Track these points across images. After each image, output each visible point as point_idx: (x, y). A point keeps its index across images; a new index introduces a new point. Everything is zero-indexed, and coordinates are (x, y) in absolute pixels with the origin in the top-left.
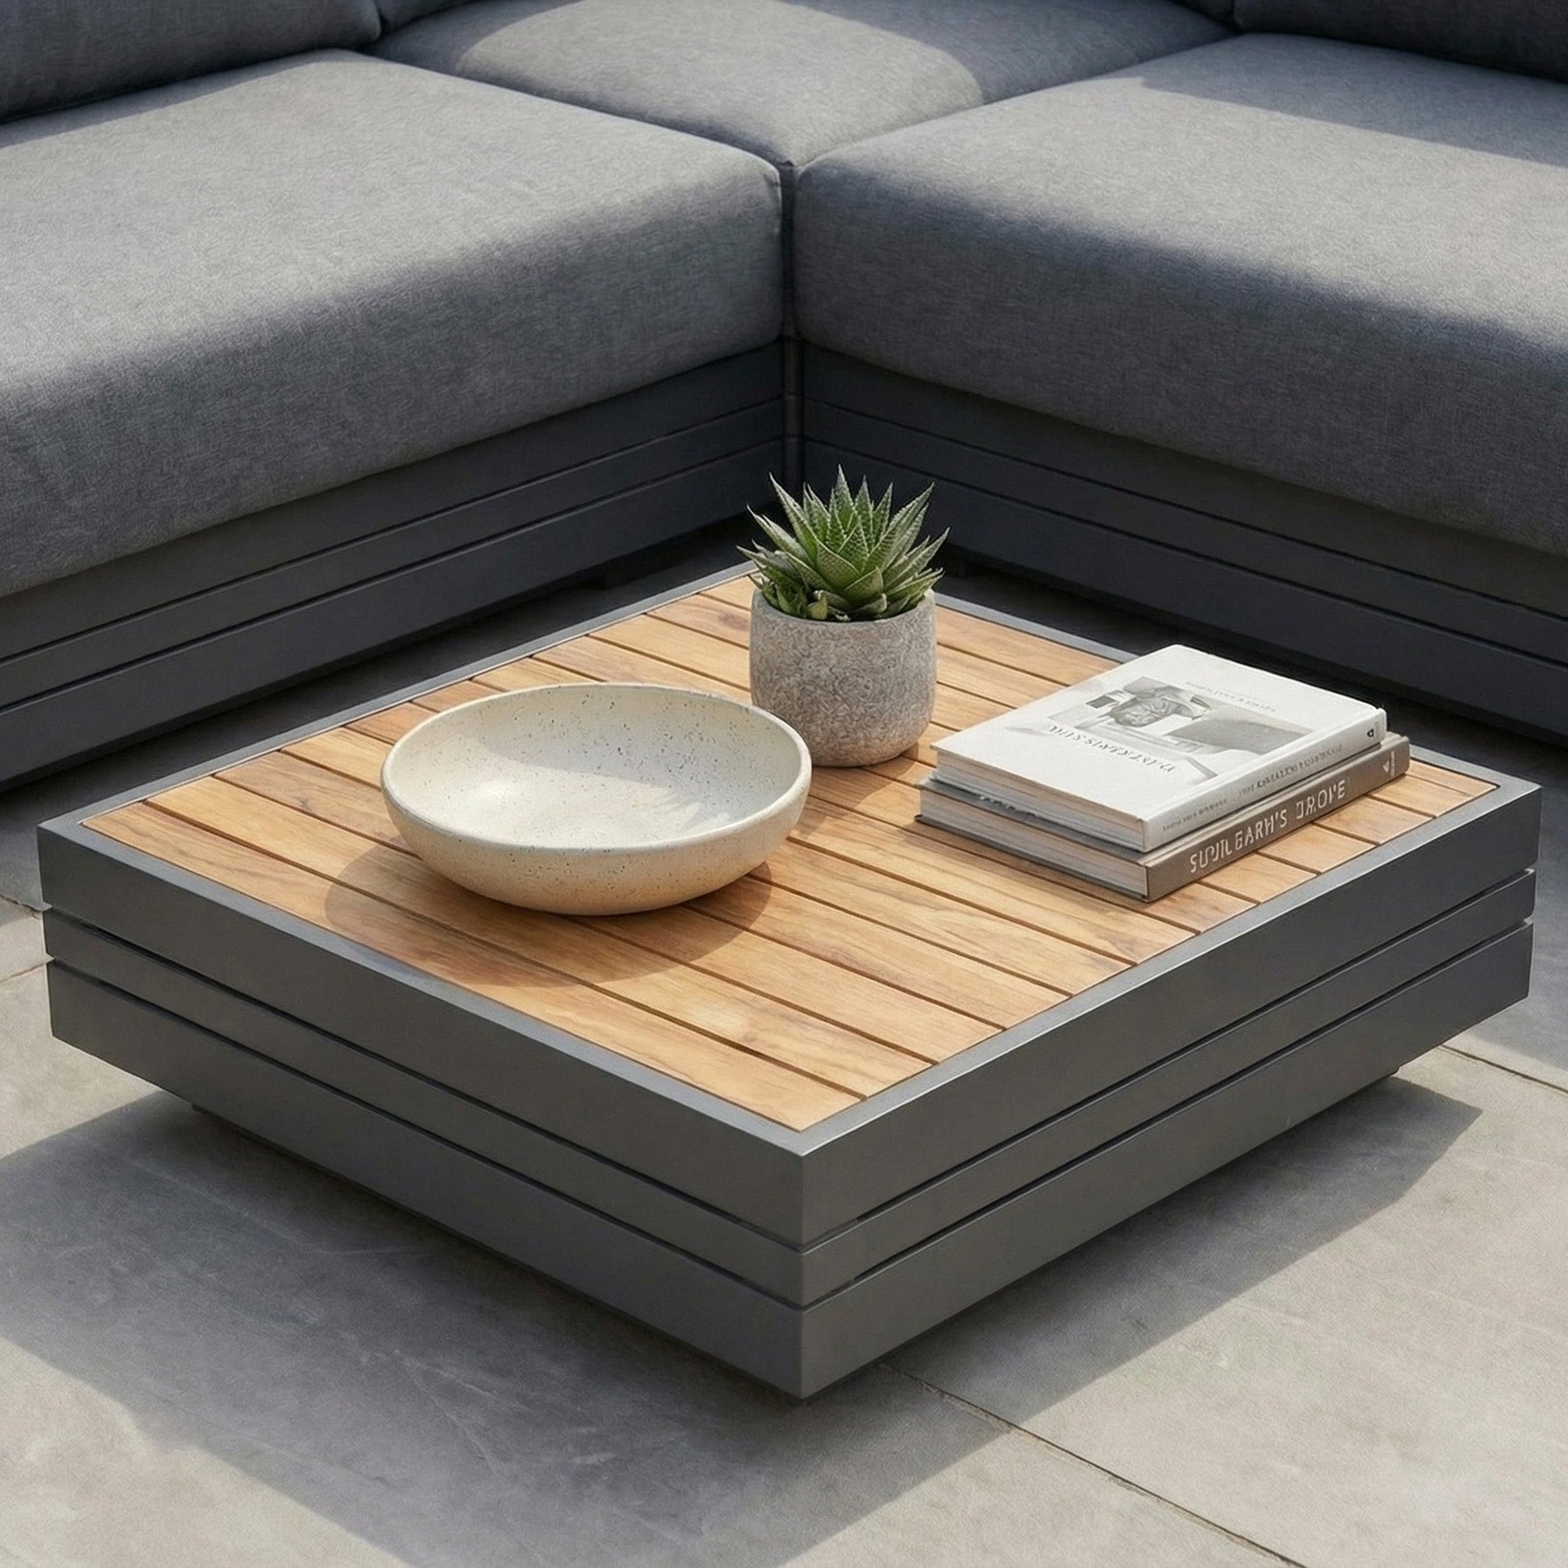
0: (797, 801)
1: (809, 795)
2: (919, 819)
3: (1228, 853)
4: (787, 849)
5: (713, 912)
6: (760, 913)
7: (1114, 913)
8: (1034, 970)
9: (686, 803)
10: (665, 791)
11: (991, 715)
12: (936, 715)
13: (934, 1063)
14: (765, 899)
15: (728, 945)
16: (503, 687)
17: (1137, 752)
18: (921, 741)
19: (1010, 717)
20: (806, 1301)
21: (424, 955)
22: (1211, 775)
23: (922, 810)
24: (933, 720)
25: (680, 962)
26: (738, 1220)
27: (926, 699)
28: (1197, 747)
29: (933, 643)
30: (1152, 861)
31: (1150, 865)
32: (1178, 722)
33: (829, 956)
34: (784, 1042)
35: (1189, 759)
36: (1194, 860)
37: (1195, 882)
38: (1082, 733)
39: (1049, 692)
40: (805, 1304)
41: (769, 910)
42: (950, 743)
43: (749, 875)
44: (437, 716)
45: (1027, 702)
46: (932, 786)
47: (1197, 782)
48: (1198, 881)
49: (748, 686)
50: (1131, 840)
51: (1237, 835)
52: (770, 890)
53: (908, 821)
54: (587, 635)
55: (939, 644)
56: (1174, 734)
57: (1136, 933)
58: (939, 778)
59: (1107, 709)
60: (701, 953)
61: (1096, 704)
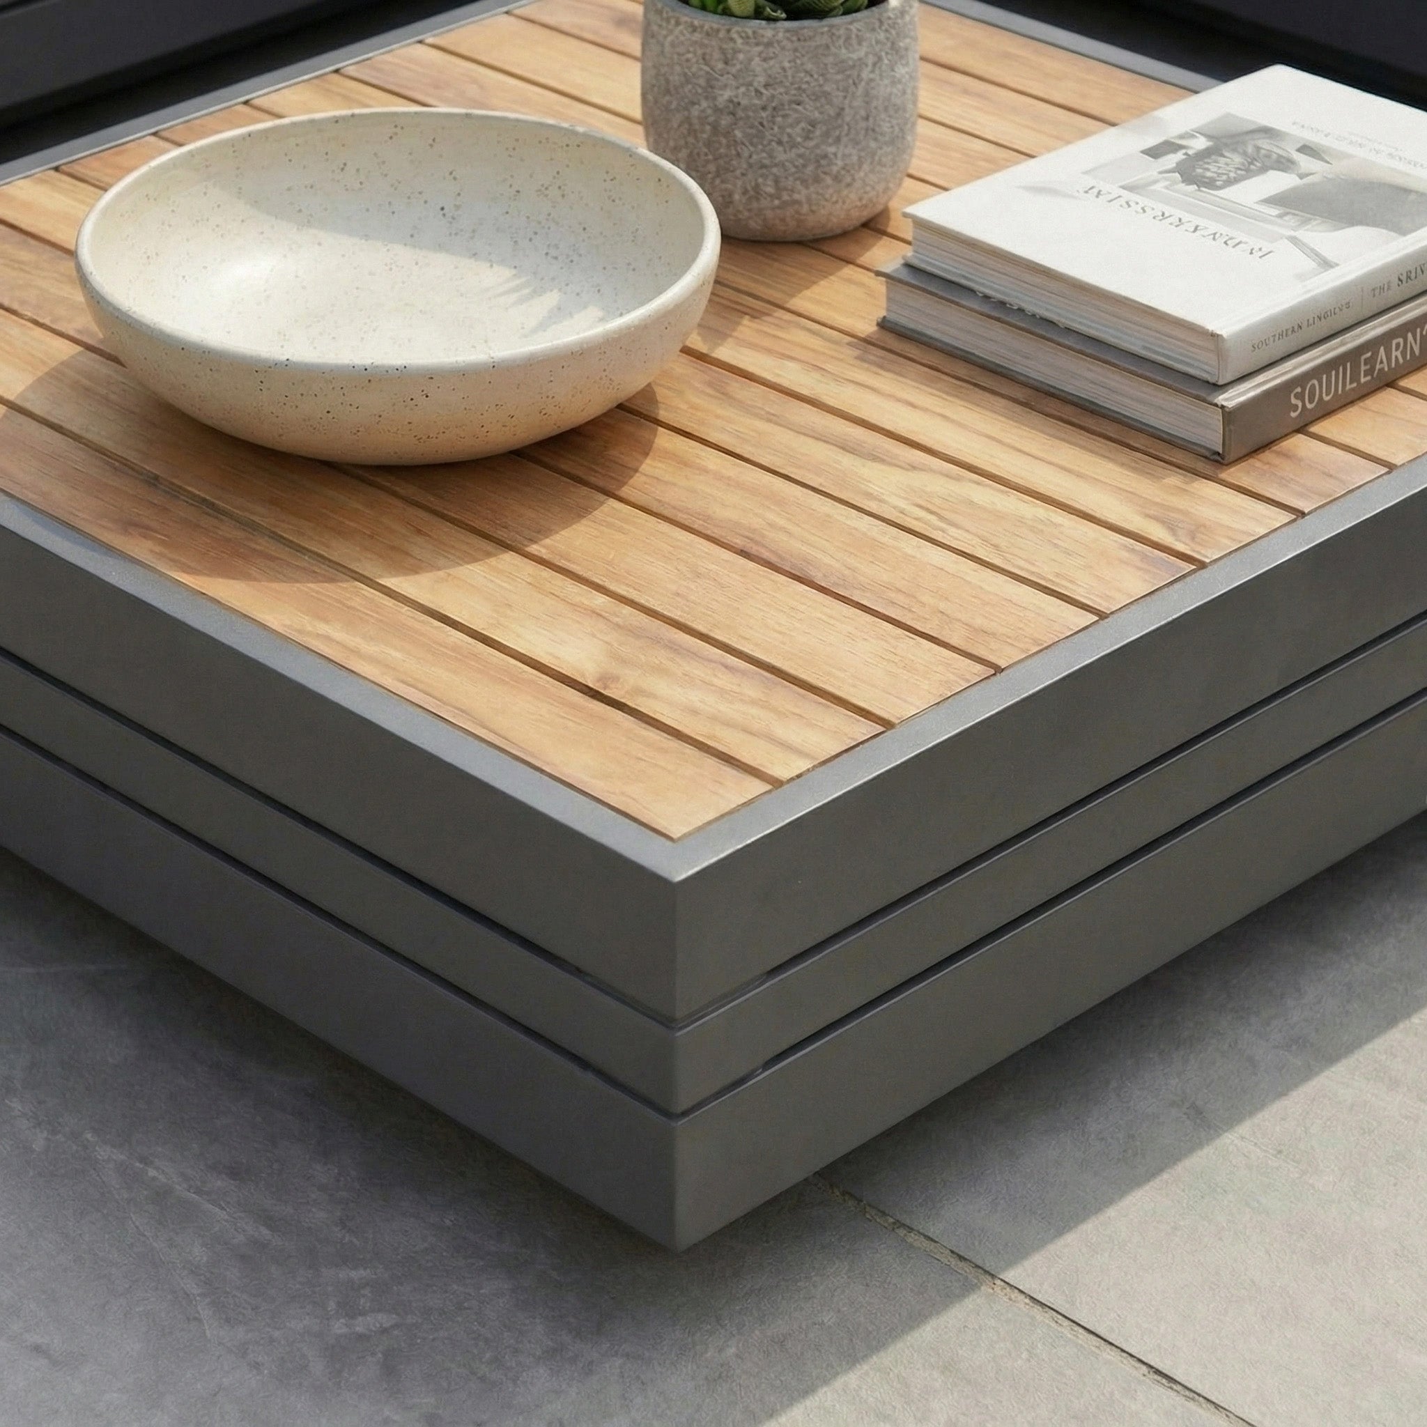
0: (697, 291)
1: (717, 282)
2: (884, 325)
3: (1348, 387)
4: (684, 367)
5: (564, 466)
6: (636, 471)
7: (1174, 479)
8: (1045, 571)
9: (537, 293)
10: (507, 273)
11: (997, 166)
12: (917, 164)
13: (887, 725)
14: (646, 450)
15: (584, 521)
16: (277, 109)
17: (1213, 227)
18: (894, 204)
19: (1025, 171)
20: (683, 1103)
21: (130, 526)
22: (1326, 264)
23: (888, 310)
24: (911, 171)
25: (509, 548)
26: (578, 972)
27: (899, 141)
28: (1305, 222)
29: (913, 56)
30: (1232, 398)
31: (1230, 404)
32: (1278, 182)
33: (739, 542)
34: (660, 686)
35: (1294, 240)
36: (1296, 396)
37: (1299, 431)
38: (1133, 197)
39: (1085, 134)
40: (680, 1109)
41: (649, 466)
42: (934, 209)
43: (620, 406)
44: (176, 152)
45: (1049, 149)
46: (905, 275)
47: (1301, 277)
48: (1302, 429)
49: (637, 113)
50: (1202, 365)
51: (1363, 357)
52: (655, 433)
53: (867, 327)
54: (420, 42)
55: (923, 59)
56: (1271, 201)
57: (1205, 513)
58: (916, 262)
59: (1172, 160)
60: (542, 532)
61: (1154, 152)
